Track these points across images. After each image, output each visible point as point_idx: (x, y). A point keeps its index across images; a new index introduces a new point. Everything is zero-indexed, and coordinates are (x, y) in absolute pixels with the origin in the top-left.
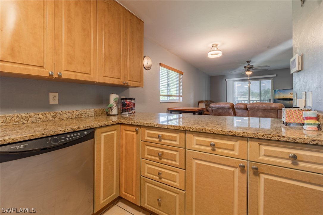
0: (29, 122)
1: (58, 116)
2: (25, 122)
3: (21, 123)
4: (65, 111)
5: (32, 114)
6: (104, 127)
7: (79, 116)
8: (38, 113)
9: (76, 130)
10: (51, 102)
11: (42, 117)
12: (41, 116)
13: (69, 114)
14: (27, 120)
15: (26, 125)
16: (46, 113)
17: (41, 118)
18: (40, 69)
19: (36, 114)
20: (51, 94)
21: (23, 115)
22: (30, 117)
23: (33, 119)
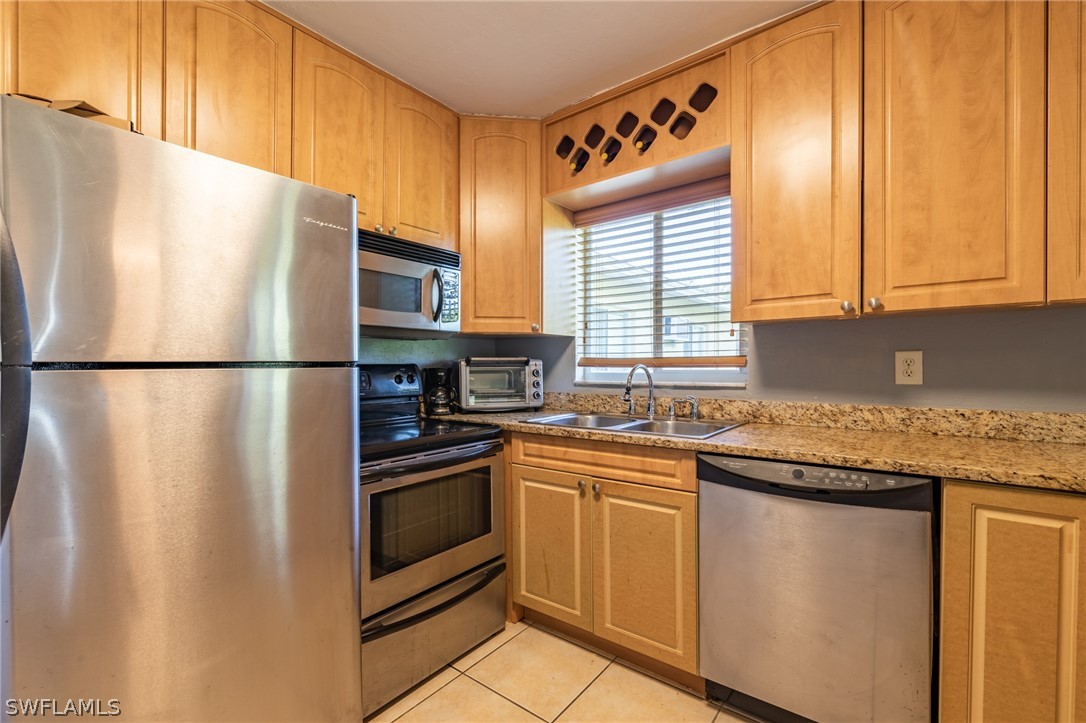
0: (839, 425)
1: (917, 423)
2: (832, 425)
3: (823, 424)
4: (944, 410)
5: (847, 407)
6: (997, 485)
7: (1008, 433)
8: (861, 407)
9: (859, 464)
10: (901, 379)
11: (871, 418)
12: (868, 416)
13: (960, 420)
14: (835, 421)
15: (832, 432)
16: (881, 407)
17: (868, 422)
18: (825, 301)
19: (855, 409)
20: (900, 357)
21: (826, 406)
22: (843, 413)
23: (847, 420)
